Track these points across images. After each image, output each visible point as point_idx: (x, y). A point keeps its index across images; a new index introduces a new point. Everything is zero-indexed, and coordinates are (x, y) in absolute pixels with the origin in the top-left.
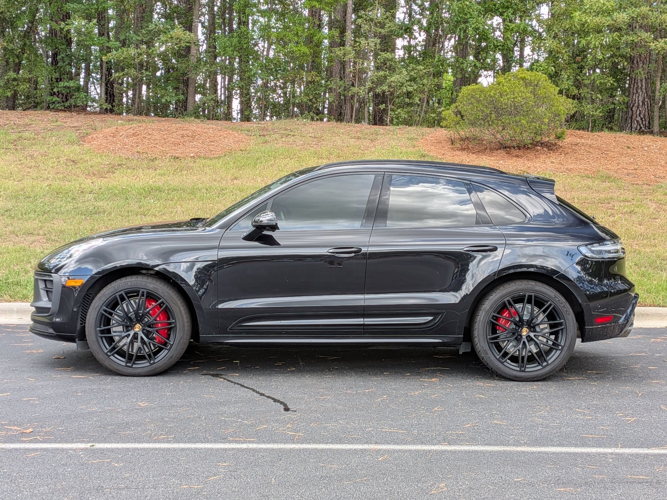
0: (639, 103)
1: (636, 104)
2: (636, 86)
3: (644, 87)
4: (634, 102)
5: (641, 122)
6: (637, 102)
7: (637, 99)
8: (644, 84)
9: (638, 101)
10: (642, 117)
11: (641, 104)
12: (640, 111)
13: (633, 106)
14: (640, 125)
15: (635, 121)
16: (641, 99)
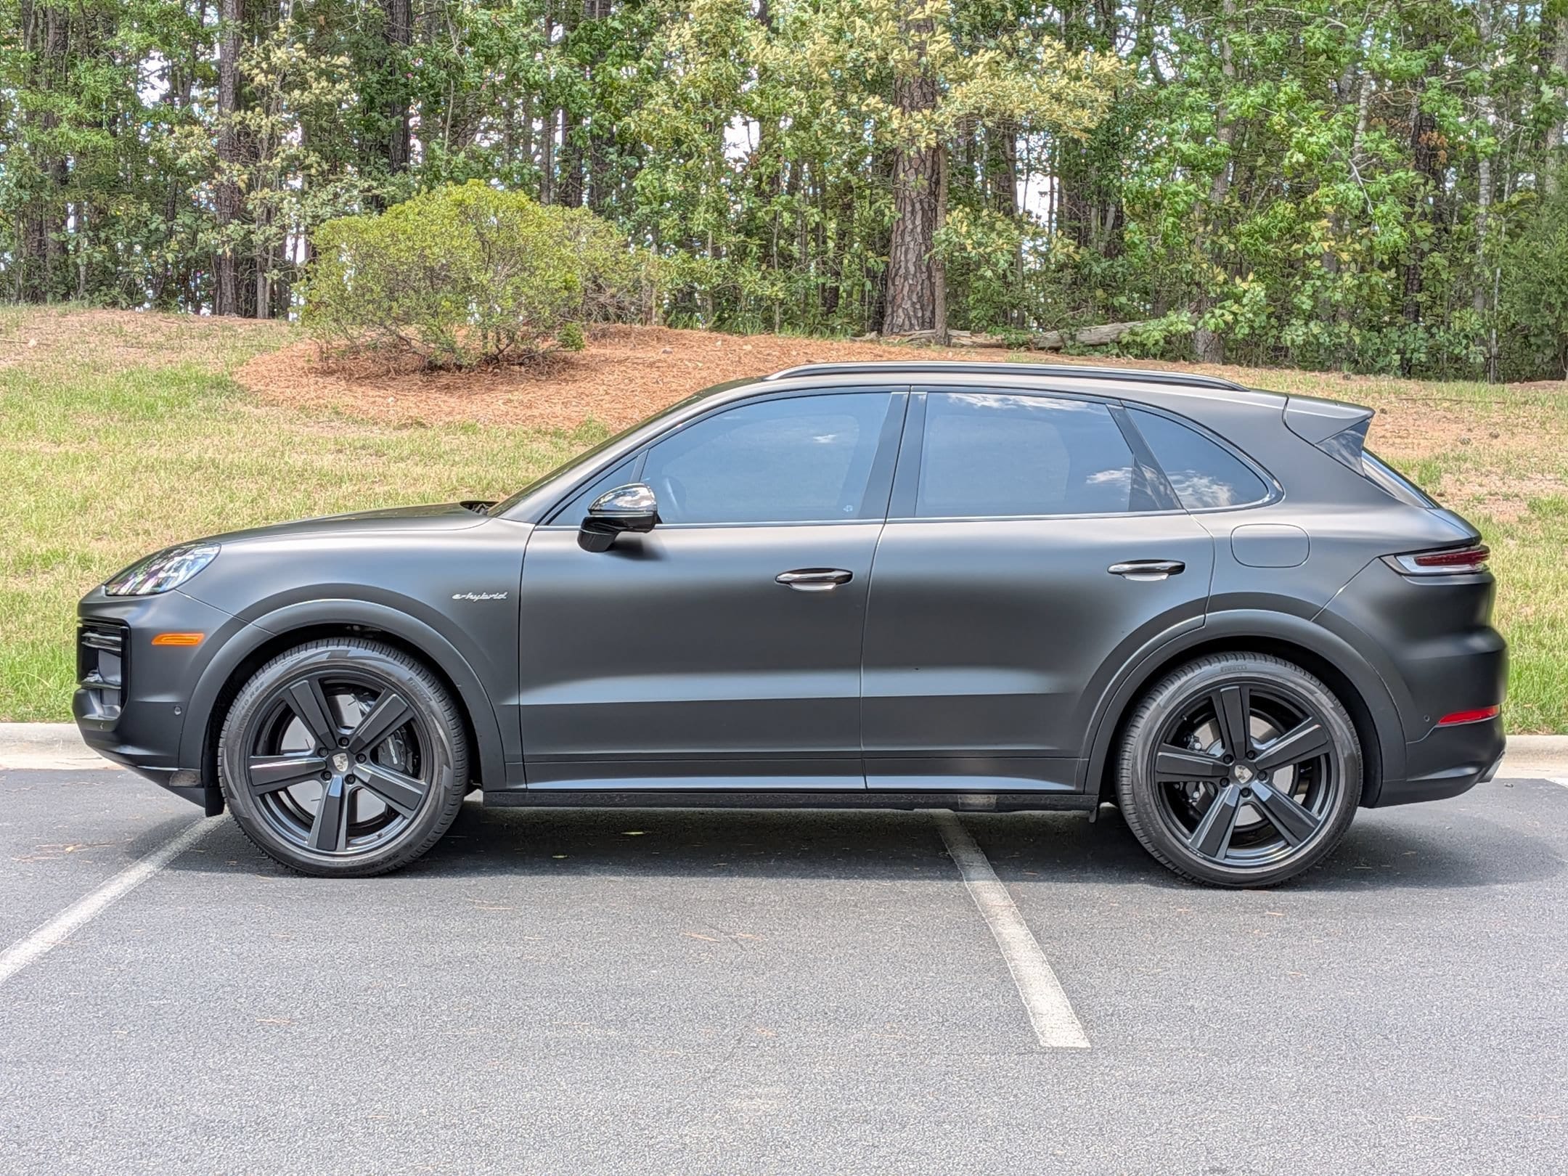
0: (907, 268)
1: (902, 271)
2: (901, 228)
3: (919, 230)
4: (897, 266)
5: (912, 313)
6: (903, 264)
7: (903, 258)
8: (918, 222)
9: (907, 261)
10: (915, 300)
11: (912, 269)
12: (910, 285)
13: (896, 275)
14: (909, 318)
15: (900, 310)
16: (912, 257)
